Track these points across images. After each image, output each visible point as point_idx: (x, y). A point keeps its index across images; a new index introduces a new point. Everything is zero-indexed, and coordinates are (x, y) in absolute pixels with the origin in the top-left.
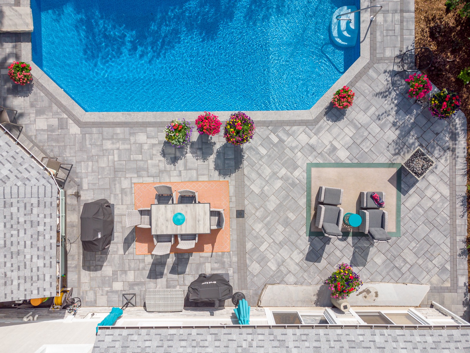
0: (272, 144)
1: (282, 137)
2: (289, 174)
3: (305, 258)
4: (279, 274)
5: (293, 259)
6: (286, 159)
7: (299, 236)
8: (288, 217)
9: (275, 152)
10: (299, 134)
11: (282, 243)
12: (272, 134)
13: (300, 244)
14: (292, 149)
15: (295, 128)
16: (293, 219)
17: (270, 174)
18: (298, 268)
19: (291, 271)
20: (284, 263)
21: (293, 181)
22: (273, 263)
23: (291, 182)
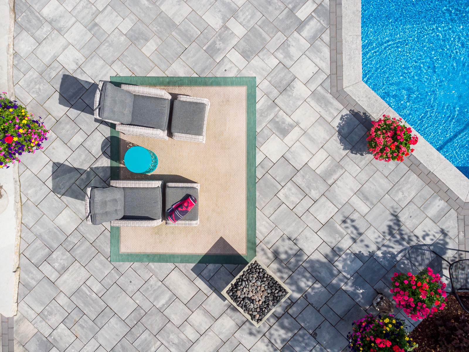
0: (295, 7)
1: (308, 27)
2: (234, 41)
3: (67, 73)
4: (34, 22)
5: (64, 50)
6: (264, 35)
7: (110, 62)
8: (147, 40)
9: (278, 12)
10: (314, 60)
11: (96, 28)
12: (315, 6)
13: (95, 64)
14: (284, 46)
15: (326, 52)
16: (143, 50)
17: (233, 4)
18: (47, 59)
19: (41, 46)
20: (56, 32)
21: (219, 50)
22: (56, 9)
23: (218, 46)
